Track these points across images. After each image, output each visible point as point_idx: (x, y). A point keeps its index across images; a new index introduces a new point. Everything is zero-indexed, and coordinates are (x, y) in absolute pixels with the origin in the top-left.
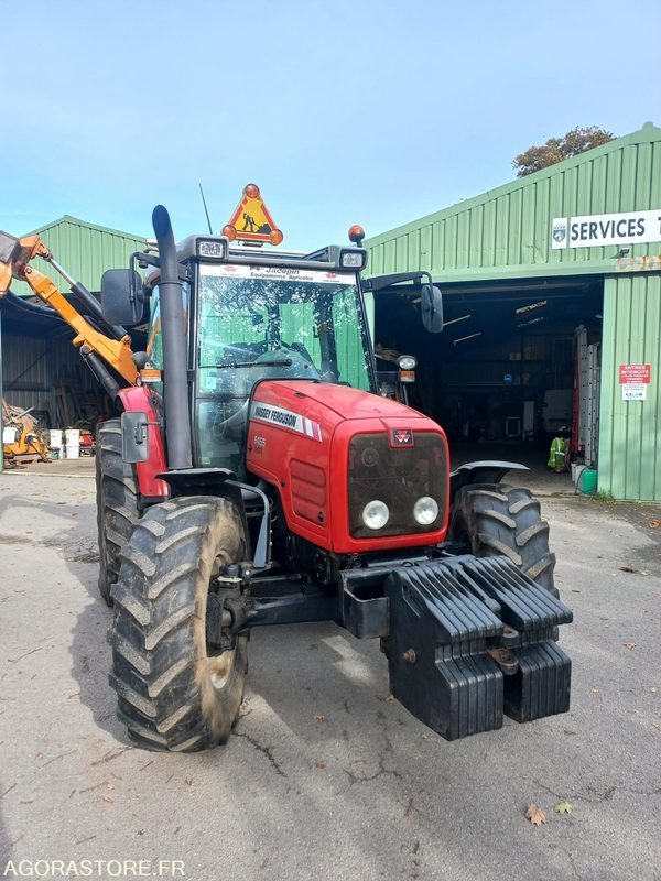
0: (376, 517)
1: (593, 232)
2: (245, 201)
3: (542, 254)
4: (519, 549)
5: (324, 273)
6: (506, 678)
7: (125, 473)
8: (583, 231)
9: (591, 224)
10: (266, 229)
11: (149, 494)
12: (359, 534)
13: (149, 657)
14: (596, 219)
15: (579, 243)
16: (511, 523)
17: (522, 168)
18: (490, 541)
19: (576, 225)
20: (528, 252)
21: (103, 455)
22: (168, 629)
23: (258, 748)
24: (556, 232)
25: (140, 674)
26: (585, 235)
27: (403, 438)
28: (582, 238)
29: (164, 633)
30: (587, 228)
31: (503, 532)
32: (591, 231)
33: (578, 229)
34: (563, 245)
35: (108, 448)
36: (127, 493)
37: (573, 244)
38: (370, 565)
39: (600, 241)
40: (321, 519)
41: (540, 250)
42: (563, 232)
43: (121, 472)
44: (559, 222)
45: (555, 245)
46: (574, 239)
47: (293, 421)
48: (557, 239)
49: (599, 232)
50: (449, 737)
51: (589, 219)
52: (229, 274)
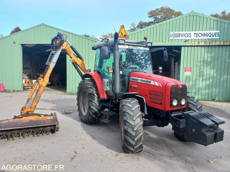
0: (175, 103)
1: (179, 36)
2: (121, 29)
3: (167, 40)
4: (198, 109)
5: (143, 47)
6: (215, 134)
7: (94, 93)
8: (177, 35)
9: (179, 34)
10: (125, 36)
11: (102, 98)
12: (172, 107)
13: (135, 132)
14: (180, 32)
15: (176, 38)
16: (195, 104)
17: (149, 15)
18: (192, 108)
19: (175, 34)
20: (164, 40)
21: (88, 88)
22: (139, 126)
23: (147, 152)
24: (171, 35)
25: (133, 136)
26: (177, 36)
27: (181, 87)
28: (177, 37)
29: (138, 127)
30: (178, 35)
31: (194, 106)
32: (179, 35)
33: (176, 35)
34: (172, 38)
35: (89, 87)
36: (95, 97)
37: (175, 38)
38: (173, 113)
39: (181, 38)
40: (161, 104)
41: (167, 39)
42: (172, 35)
43: (93, 93)
44: (171, 33)
45: (170, 38)
46: (175, 37)
47: (150, 82)
48: (171, 37)
49: (181, 36)
50: (206, 145)
51: (178, 33)
52: (124, 47)
